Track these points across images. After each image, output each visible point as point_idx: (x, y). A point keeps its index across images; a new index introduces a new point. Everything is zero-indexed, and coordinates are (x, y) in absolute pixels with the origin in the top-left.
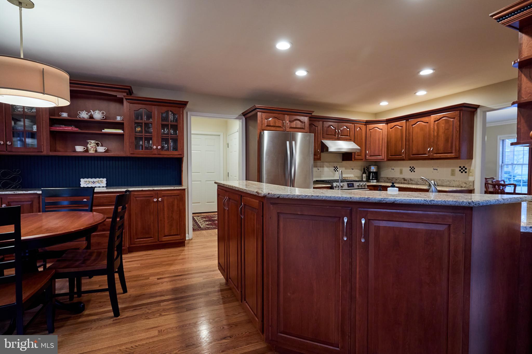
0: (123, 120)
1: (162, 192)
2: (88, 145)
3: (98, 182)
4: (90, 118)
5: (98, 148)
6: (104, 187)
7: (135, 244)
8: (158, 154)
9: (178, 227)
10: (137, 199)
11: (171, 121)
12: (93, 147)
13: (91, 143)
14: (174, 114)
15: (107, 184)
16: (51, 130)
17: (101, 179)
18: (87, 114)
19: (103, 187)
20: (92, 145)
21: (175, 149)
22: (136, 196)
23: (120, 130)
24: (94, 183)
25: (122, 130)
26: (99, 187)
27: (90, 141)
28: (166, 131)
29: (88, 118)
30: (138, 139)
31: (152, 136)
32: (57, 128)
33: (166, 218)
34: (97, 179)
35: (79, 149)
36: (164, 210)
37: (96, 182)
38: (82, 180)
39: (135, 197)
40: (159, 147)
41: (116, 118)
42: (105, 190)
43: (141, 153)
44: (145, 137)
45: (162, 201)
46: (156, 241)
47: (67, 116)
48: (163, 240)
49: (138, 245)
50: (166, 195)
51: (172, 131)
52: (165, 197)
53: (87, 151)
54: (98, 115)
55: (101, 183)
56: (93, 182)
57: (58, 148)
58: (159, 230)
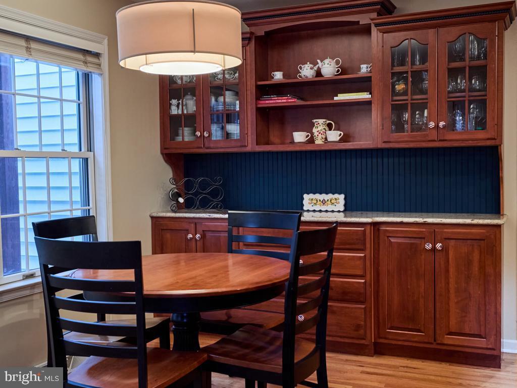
0: (370, 72)
1: (445, 230)
2: (314, 128)
3: (331, 201)
4: (316, 77)
5: (328, 132)
6: (341, 212)
7: (386, 338)
8: (441, 140)
9: (482, 319)
10: (393, 240)
11: (472, 58)
12: (322, 132)
13: (318, 125)
14: (480, 41)
15: (345, 205)
16: (259, 106)
17: (336, 196)
18: (311, 68)
19: (339, 211)
20: (319, 128)
21: (481, 123)
22: (391, 235)
23: (366, 93)
24: (324, 202)
25: (368, 93)
26: (333, 211)
27: (316, 122)
28: (462, 83)
29: (313, 76)
30: (398, 109)
31: (427, 99)
32: (267, 102)
33: (452, 291)
34: (331, 196)
35: (299, 137)
36: (447, 271)
37: (328, 201)
38: (305, 196)
39: (388, 237)
40: (442, 124)
41: (359, 69)
42: (341, 218)
43: (404, 139)
44: (411, 103)
45: (445, 249)
46: (430, 341)
47: (282, 77)
48: (446, 343)
49: (394, 342)
50: (452, 237)
51: (476, 83)
52: (452, 241)
53: (311, 141)
54: (329, 68)
55: (335, 204)
56: (322, 202)
57: (273, 138)
58: (438, 316)
